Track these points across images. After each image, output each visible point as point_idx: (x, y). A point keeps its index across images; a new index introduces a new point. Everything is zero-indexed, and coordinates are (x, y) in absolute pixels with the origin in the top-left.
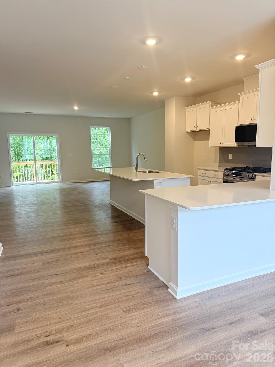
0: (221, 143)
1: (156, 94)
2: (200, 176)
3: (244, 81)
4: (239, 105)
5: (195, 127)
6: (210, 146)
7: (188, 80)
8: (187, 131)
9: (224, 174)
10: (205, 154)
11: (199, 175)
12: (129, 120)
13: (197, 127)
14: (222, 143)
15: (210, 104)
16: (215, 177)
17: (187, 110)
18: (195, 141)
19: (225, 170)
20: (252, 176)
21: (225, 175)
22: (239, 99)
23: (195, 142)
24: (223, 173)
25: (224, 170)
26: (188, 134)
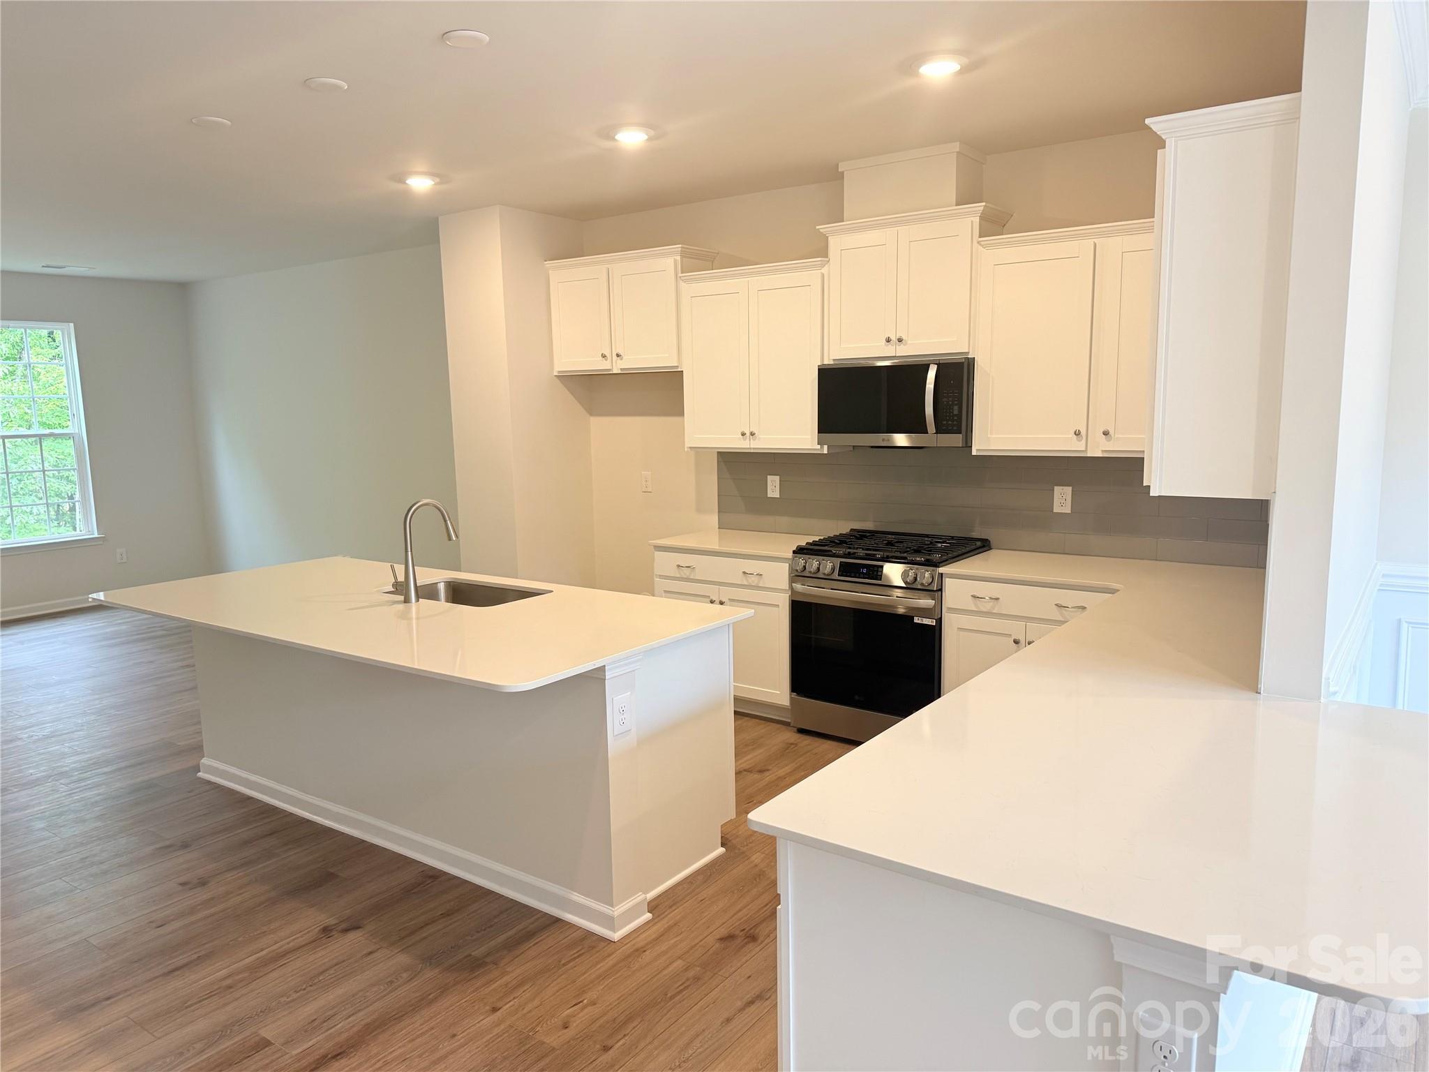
0: (743, 434)
1: (420, 184)
2: (661, 577)
3: (843, 173)
4: (823, 275)
5: (604, 356)
6: (688, 444)
7: (632, 139)
8: (559, 372)
9: (792, 570)
10: (650, 473)
11: (657, 571)
12: (182, 291)
13: (618, 355)
14: (752, 434)
15: (678, 258)
16: (746, 583)
17: (555, 276)
18: (592, 412)
19: (794, 552)
20: (931, 580)
21: (797, 575)
22: (821, 251)
23: (592, 419)
24: (786, 567)
25: (790, 555)
26: (562, 382)
